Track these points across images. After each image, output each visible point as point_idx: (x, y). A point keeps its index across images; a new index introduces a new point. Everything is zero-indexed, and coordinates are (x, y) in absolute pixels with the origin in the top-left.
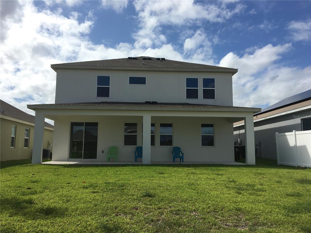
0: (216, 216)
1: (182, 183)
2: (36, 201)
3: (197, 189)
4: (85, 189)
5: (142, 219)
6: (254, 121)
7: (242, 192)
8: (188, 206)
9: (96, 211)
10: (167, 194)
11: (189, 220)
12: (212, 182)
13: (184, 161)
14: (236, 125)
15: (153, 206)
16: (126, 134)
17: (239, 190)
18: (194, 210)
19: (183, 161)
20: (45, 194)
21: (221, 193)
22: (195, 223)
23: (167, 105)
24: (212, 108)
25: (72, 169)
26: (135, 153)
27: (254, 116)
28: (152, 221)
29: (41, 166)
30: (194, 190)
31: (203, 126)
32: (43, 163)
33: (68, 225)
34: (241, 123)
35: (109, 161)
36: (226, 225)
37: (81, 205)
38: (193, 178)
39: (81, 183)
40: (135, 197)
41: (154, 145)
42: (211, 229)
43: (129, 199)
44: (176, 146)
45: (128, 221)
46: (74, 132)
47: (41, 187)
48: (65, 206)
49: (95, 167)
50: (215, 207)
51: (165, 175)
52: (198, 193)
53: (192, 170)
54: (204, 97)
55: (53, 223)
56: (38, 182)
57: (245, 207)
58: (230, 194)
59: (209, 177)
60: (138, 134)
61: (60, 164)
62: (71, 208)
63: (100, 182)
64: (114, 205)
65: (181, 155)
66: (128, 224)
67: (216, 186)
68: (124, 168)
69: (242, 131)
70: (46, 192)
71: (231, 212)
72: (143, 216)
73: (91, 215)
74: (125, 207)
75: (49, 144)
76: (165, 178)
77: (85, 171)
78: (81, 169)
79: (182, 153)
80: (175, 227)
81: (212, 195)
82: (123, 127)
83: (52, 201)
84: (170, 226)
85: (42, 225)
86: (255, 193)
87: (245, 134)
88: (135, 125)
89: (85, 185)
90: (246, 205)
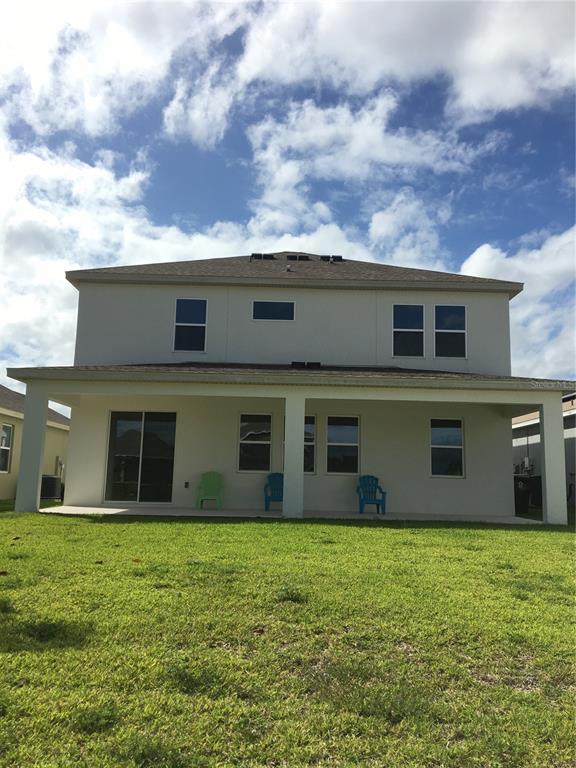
0: (461, 655)
1: (379, 568)
2: (18, 606)
3: (415, 584)
4: (138, 577)
5: (274, 657)
6: (565, 414)
7: (530, 595)
8: (389, 628)
9: (161, 635)
10: (338, 595)
11: (392, 663)
12: (454, 567)
13: (386, 511)
14: (518, 422)
15: (304, 625)
16: (245, 442)
17: (523, 589)
18: (405, 638)
19: (384, 513)
20: (41, 588)
21: (475, 596)
22: (406, 673)
23: (345, 373)
24: (457, 379)
25: (111, 527)
26: (266, 490)
27: (565, 400)
28: (299, 662)
29: (37, 519)
30: (408, 586)
31: (435, 423)
32: (41, 511)
33: (90, 667)
34: (532, 419)
35: (202, 508)
36: (483, 679)
37: (125, 617)
38: (406, 556)
39: (130, 562)
40: (259, 601)
41: (312, 470)
42: (446, 688)
43: (244, 605)
44: (366, 474)
45: (239, 661)
46: (118, 436)
47: (32, 571)
48: (86, 617)
49: (166, 522)
50: (459, 631)
51: (336, 547)
52: (416, 594)
53: (405, 534)
54: (439, 353)
55: (55, 661)
56: (27, 557)
57: (536, 635)
58: (497, 598)
59: (447, 554)
60: (273, 442)
61: (82, 513)
62: (100, 624)
63: (177, 560)
64: (206, 620)
65: (379, 496)
66: (239, 669)
67: (464, 578)
68: (237, 526)
69: (535, 439)
70: (43, 584)
71: (497, 646)
72: (277, 649)
73: (149, 643)
74: (233, 626)
75: (58, 464)
76: (335, 553)
77: (141, 532)
78: (132, 526)
79: (381, 491)
80: (354, 681)
81: (451, 601)
82: (237, 424)
83: (56, 605)
84: (342, 678)
85: (27, 667)
86: (561, 599)
87: (541, 445)
88: (267, 419)
89: (140, 566)
90: (538, 627)
